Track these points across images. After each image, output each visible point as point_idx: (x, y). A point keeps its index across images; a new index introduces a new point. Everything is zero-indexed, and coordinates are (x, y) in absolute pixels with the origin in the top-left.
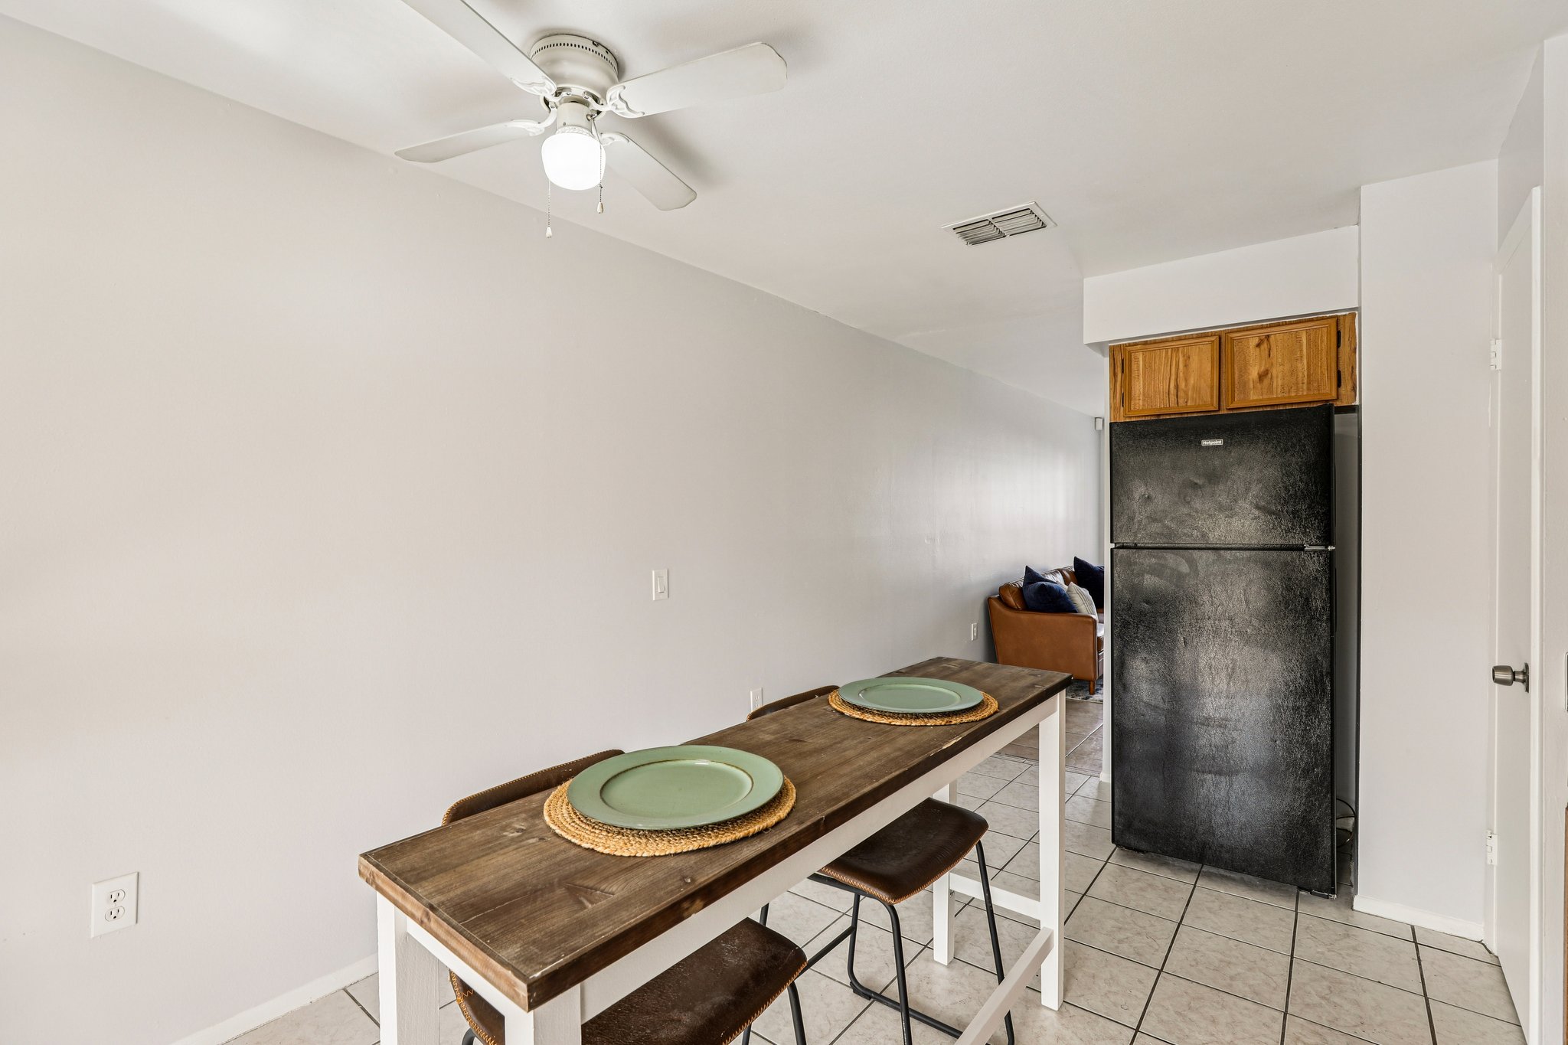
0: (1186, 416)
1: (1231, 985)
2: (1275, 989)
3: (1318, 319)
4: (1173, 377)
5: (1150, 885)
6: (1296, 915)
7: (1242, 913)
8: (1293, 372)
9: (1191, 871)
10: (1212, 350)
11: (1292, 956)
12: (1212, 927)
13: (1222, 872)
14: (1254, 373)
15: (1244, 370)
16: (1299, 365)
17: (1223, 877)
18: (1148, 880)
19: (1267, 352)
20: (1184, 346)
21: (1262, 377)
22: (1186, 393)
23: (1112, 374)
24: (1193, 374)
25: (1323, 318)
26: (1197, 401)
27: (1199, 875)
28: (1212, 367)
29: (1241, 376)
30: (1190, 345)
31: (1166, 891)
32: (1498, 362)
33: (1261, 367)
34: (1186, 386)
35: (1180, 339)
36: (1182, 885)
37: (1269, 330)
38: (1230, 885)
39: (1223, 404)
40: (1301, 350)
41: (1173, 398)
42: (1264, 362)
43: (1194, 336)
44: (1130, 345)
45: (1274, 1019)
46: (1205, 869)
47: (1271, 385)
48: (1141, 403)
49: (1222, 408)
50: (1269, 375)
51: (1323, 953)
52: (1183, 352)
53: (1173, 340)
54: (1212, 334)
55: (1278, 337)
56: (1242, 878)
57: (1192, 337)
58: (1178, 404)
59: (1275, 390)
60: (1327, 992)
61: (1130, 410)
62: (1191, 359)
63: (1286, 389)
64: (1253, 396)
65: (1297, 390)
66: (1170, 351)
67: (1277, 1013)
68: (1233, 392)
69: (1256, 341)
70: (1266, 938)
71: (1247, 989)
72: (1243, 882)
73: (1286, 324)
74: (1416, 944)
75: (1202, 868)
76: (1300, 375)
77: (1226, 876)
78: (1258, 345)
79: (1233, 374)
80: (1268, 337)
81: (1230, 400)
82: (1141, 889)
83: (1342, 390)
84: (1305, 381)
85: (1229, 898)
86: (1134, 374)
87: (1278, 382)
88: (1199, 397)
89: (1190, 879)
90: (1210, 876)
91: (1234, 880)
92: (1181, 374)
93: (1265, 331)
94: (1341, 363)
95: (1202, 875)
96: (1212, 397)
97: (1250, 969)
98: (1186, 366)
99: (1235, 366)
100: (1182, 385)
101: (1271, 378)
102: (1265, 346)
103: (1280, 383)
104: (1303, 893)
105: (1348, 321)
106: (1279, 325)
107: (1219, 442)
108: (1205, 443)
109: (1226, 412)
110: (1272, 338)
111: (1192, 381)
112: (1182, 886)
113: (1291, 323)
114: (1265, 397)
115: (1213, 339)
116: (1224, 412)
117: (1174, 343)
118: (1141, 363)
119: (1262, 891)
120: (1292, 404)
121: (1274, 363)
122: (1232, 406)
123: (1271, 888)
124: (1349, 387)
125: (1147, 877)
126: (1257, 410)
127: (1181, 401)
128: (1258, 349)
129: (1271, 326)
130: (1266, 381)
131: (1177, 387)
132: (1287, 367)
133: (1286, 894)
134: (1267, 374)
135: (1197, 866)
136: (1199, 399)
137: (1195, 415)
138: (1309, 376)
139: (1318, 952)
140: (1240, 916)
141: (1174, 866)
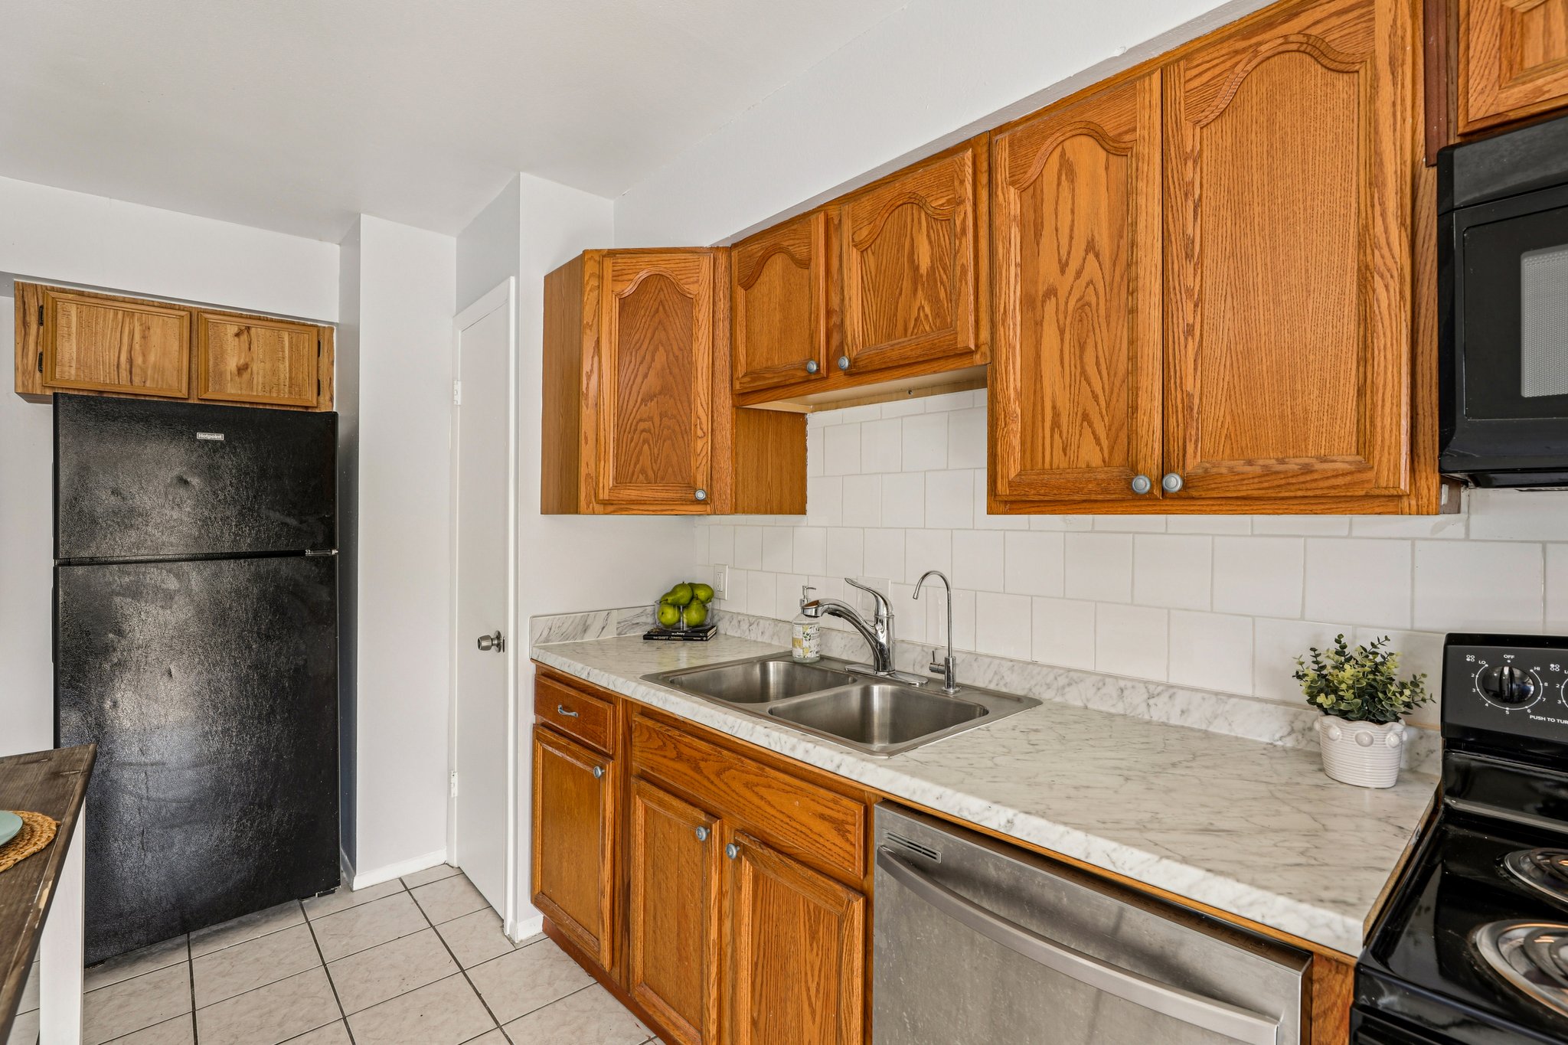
0: (143, 398)
1: (283, 1032)
2: (325, 1004)
3: (299, 324)
4: (125, 349)
5: (130, 995)
6: (309, 924)
7: (258, 956)
8: (275, 372)
9: (179, 946)
10: (181, 327)
11: (324, 965)
12: (233, 990)
13: (215, 928)
14: (232, 363)
15: (220, 358)
16: (281, 366)
17: (217, 932)
18: (124, 990)
19: (247, 345)
20: (142, 312)
21: (242, 370)
22: (144, 371)
23: (20, 322)
24: (153, 349)
25: (304, 325)
26: (160, 383)
27: (189, 947)
28: (181, 347)
29: (216, 365)
30: (149, 313)
31: (156, 987)
32: (458, 398)
33: (239, 359)
34: (144, 362)
35: (135, 302)
36: (174, 969)
37: (250, 321)
38: (231, 935)
39: (194, 392)
40: (283, 351)
41: (124, 374)
42: (243, 355)
43: (156, 304)
44: (53, 289)
45: (338, 1032)
46: (193, 935)
47: (251, 381)
48: (73, 371)
49: (192, 396)
50: (249, 370)
51: (347, 944)
52: (140, 319)
53: (124, 301)
54: (183, 309)
55: (258, 333)
56: (240, 922)
57: (152, 304)
58: (131, 381)
59: (255, 387)
60: (367, 973)
61: (53, 378)
62: (151, 330)
63: (267, 389)
64: (232, 391)
65: (279, 392)
66: (120, 313)
67: (338, 1024)
68: (207, 380)
69: (235, 329)
70: (293, 963)
71: (300, 1024)
72: (243, 925)
73: (267, 320)
74: (407, 890)
75: (188, 936)
76: (282, 376)
77: (222, 930)
78: (237, 335)
79: (207, 361)
80: (248, 328)
81: (203, 390)
82: (120, 1007)
83: (321, 398)
84: (287, 384)
85: (236, 949)
86: (62, 330)
87: (258, 380)
88: (162, 378)
89: (182, 956)
90: (202, 940)
91: (232, 928)
92: (137, 347)
93: (248, 322)
94: (320, 372)
95: (194, 944)
96: (180, 381)
97: (294, 1003)
98: (144, 337)
99: (210, 352)
100: (139, 360)
101: (252, 374)
102: (244, 337)
103: (261, 380)
104: (305, 901)
105: (327, 333)
106: (259, 319)
107: (220, 437)
108: (201, 436)
109: (196, 402)
110: (253, 331)
111: (152, 358)
112: (175, 971)
113: (272, 320)
114: (244, 392)
115: (183, 313)
116: (193, 401)
117: (128, 305)
118: (74, 319)
119: (266, 922)
120: (272, 405)
121: (255, 357)
122: (205, 396)
123: (274, 915)
124: (328, 398)
125: (121, 987)
126: (234, 405)
127: (137, 380)
128: (237, 339)
129: (251, 318)
130: (246, 376)
131: (131, 361)
132: (268, 365)
133: (292, 910)
134: (247, 368)
135: (183, 938)
136: (163, 381)
137: (156, 399)
138: (291, 378)
139: (344, 946)
140: (257, 960)
141: (152, 954)
